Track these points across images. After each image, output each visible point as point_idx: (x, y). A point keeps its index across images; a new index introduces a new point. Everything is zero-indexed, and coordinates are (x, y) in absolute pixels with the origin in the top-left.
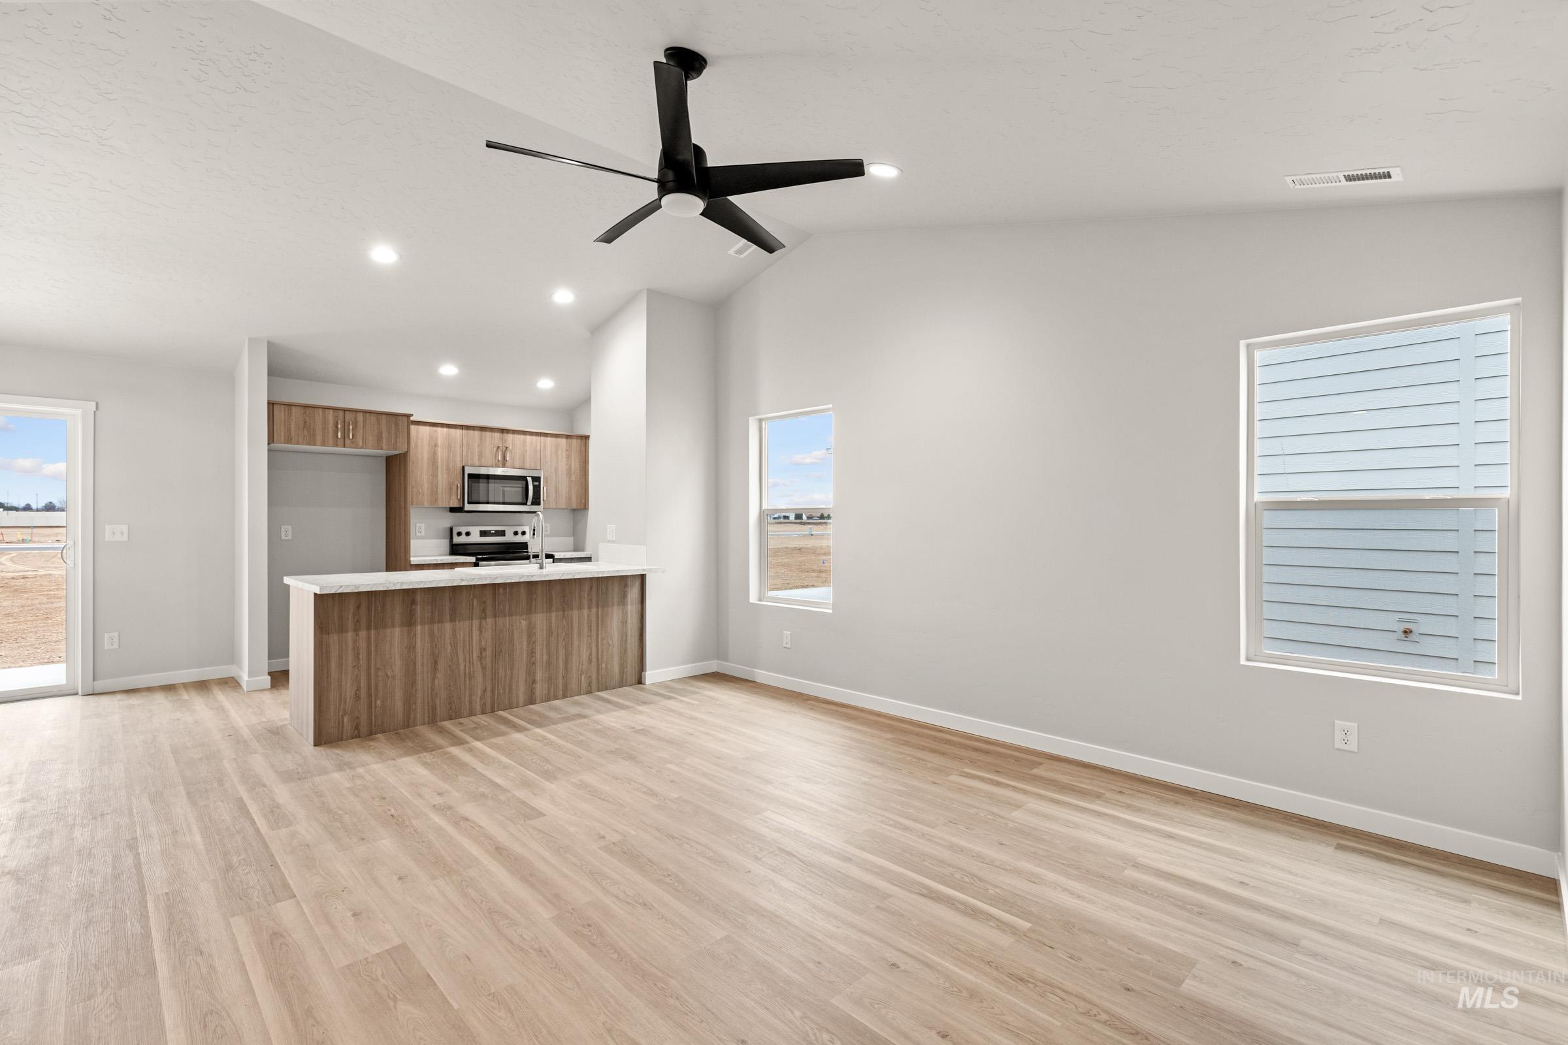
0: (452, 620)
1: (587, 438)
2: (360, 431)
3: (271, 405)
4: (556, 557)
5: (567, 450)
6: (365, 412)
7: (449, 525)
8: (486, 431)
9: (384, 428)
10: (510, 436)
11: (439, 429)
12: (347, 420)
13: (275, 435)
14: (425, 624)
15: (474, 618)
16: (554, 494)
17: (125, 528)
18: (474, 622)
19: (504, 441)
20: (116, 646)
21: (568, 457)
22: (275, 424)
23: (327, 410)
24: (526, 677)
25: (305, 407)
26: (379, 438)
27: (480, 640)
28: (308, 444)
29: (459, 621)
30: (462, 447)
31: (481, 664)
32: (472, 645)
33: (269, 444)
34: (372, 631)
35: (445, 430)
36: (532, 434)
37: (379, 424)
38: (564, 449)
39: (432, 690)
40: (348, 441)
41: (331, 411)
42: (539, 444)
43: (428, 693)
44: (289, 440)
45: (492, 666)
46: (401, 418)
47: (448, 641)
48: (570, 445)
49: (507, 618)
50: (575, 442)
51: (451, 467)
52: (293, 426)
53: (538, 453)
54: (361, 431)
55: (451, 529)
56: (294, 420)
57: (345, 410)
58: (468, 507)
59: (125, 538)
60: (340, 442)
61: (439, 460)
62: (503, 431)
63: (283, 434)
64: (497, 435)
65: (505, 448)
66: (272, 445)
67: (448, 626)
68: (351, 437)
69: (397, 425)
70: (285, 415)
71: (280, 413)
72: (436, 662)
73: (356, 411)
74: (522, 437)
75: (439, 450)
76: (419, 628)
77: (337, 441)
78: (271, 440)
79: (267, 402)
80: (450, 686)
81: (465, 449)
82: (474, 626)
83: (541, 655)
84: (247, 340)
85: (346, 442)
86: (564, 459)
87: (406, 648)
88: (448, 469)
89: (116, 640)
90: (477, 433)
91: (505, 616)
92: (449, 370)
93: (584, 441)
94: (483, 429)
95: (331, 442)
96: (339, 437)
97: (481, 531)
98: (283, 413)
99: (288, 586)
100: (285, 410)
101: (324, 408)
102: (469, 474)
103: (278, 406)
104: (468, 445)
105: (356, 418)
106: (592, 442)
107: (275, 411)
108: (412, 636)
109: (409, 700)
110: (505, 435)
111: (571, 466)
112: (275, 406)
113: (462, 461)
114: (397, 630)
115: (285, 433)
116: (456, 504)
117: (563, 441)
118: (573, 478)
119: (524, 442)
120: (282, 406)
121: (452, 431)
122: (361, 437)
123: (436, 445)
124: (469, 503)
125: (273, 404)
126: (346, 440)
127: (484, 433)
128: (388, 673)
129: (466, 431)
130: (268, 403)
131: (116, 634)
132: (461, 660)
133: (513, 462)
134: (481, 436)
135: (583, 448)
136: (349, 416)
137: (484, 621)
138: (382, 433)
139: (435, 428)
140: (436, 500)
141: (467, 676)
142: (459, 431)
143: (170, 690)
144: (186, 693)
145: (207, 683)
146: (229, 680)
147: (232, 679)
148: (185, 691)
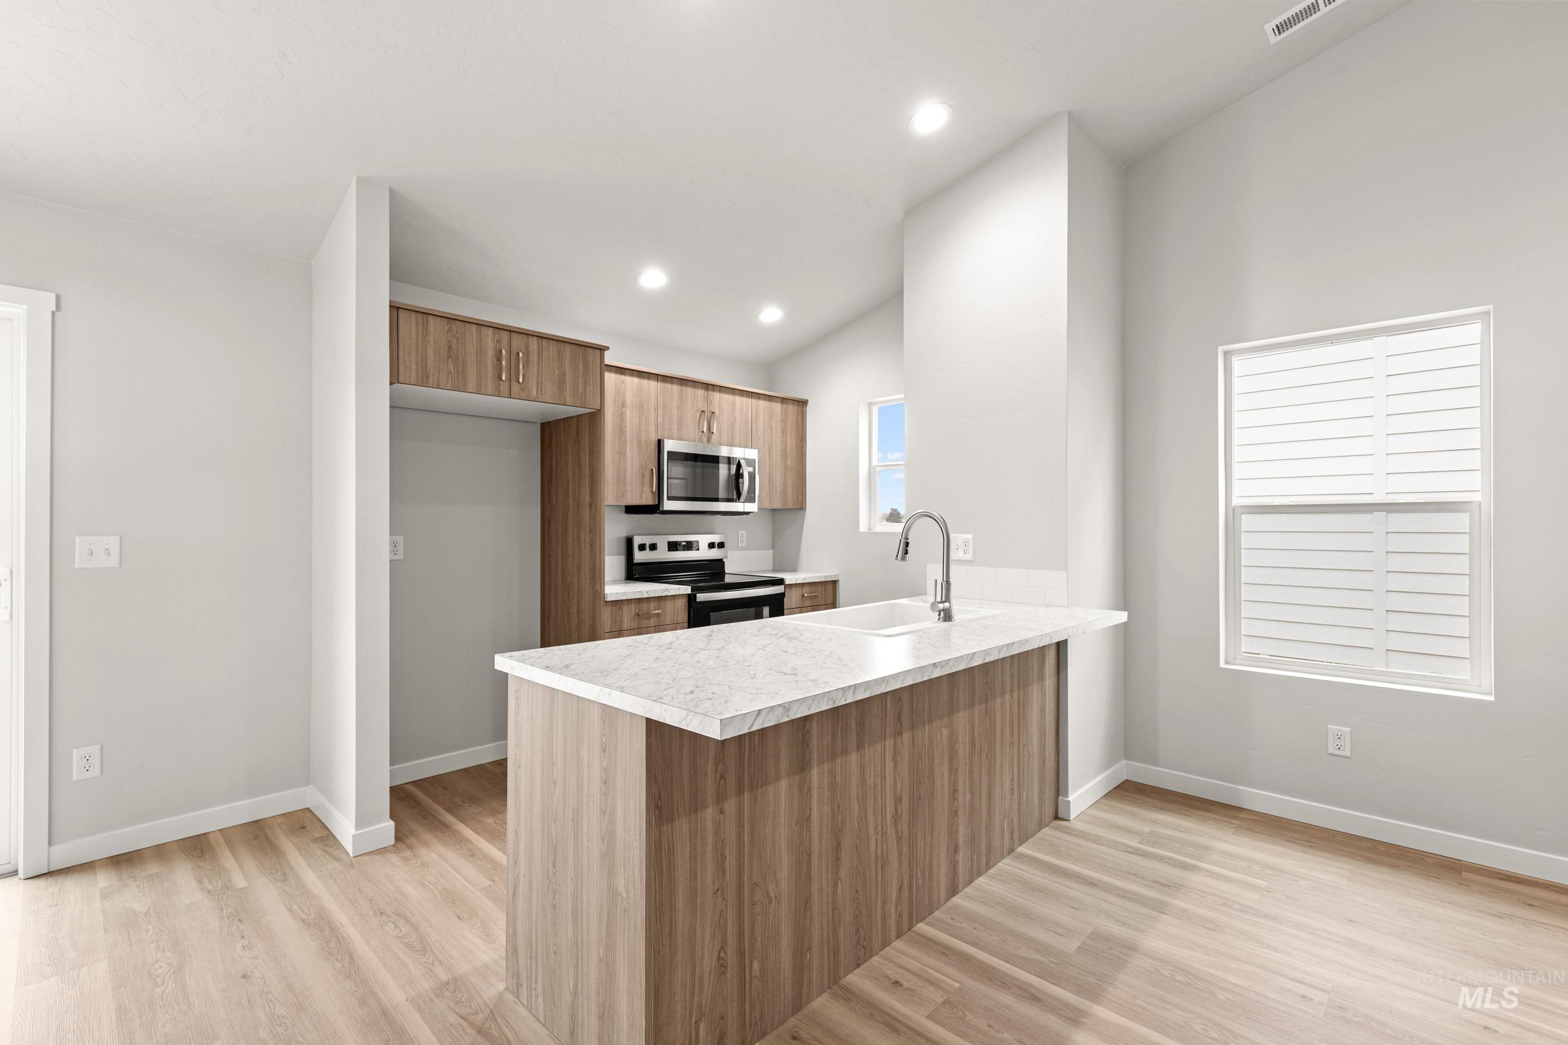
0: (860, 747)
1: (804, 403)
2: (533, 370)
3: (395, 309)
4: (787, 582)
5: (782, 421)
6: (541, 337)
7: (624, 534)
8: (687, 386)
9: (568, 368)
10: (716, 396)
11: (628, 379)
12: (514, 349)
13: (401, 368)
14: (823, 763)
15: (888, 736)
16: (767, 487)
17: (113, 542)
18: (887, 743)
19: (708, 401)
20: (95, 772)
21: (784, 431)
22: (401, 347)
23: (484, 328)
24: (948, 843)
25: (451, 319)
26: (561, 384)
27: (895, 779)
28: (454, 388)
29: (869, 746)
30: (656, 409)
31: (897, 831)
32: (885, 796)
33: (391, 384)
34: (746, 795)
35: (636, 380)
36: (742, 393)
37: (560, 356)
38: (779, 419)
39: (834, 909)
40: (515, 387)
41: (490, 331)
42: (750, 410)
43: (828, 918)
44: (423, 381)
45: (909, 832)
46: (591, 351)
47: (854, 793)
48: (785, 413)
49: (927, 727)
50: (791, 408)
51: (643, 440)
52: (430, 351)
53: (749, 424)
54: (536, 371)
55: (629, 541)
56: (432, 340)
57: (511, 331)
58: (668, 505)
59: (114, 561)
60: (504, 388)
61: (628, 428)
62: (708, 387)
63: (414, 367)
64: (700, 392)
65: (710, 414)
66: (396, 385)
67: (854, 757)
68: (521, 381)
69: (586, 364)
70: (417, 330)
71: (409, 325)
72: (839, 845)
73: (528, 334)
74: (730, 397)
75: (628, 412)
76: (815, 772)
77: (499, 385)
78: (394, 379)
79: (388, 304)
80: (857, 891)
81: (660, 412)
82: (887, 753)
83: (964, 797)
84: (354, 182)
85: (513, 388)
86: (779, 435)
87: (796, 826)
88: (639, 443)
89: (95, 761)
90: (675, 388)
91: (924, 724)
92: (653, 278)
93: (801, 407)
94: (683, 382)
95: (490, 388)
96: (504, 378)
97: (669, 543)
98: (414, 327)
99: (505, 676)
100: (417, 322)
101: (480, 324)
102: (668, 452)
103: (407, 313)
104: (665, 406)
105: (527, 347)
106: (810, 409)
107: (401, 321)
108: (803, 792)
109: (800, 950)
110: (710, 392)
111: (786, 445)
112: (401, 313)
113: (657, 432)
114: (784, 783)
115: (417, 364)
116: (647, 499)
117: (777, 407)
118: (789, 463)
119: (733, 405)
120: (413, 314)
121: (645, 382)
122: (535, 382)
123: (623, 405)
124: (669, 498)
125: (398, 308)
126: (514, 384)
127: (684, 388)
128: (771, 890)
129: (663, 384)
130: (390, 306)
131: (95, 750)
132: (871, 830)
133: (720, 436)
134: (681, 393)
135: (800, 419)
136: (517, 341)
137: (899, 738)
138: (564, 375)
139: (622, 377)
140: (624, 493)
141: (880, 861)
142: (653, 384)
143: (203, 855)
144: (236, 865)
145: (268, 832)
146: (305, 819)
147: (309, 815)
148: (232, 860)
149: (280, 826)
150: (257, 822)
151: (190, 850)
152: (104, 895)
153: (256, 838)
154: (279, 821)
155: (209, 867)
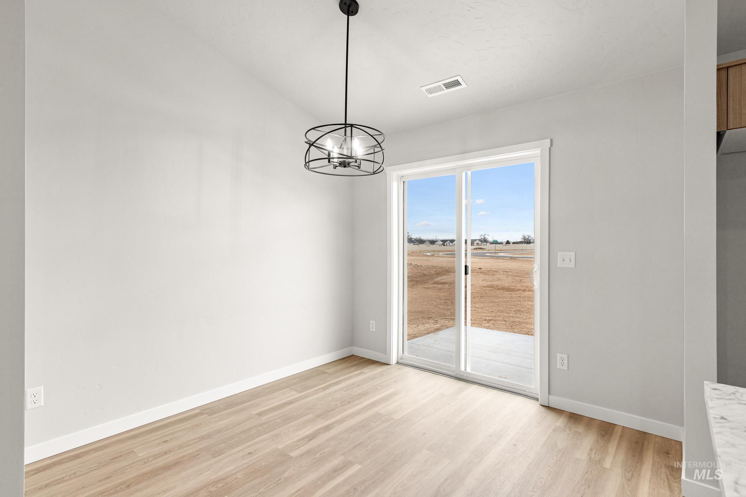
17: (572, 255)
20: (565, 368)
59: (572, 265)
89: (566, 362)
131: (565, 356)
143: (604, 436)
144: (614, 452)
145: (646, 443)
146: (673, 448)
147: (678, 447)
148: (615, 448)
149: (655, 444)
150: (645, 433)
151: (602, 430)
152: (555, 430)
153: (637, 443)
154: (657, 440)
155: (601, 445)
